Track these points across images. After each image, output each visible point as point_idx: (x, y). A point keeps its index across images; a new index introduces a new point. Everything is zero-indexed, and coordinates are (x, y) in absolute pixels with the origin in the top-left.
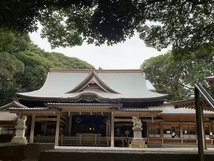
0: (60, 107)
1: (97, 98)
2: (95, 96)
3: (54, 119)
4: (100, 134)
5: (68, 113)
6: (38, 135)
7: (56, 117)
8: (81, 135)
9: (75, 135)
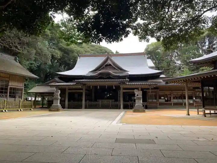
0: (83, 83)
1: (111, 75)
2: (109, 74)
3: (81, 91)
4: (114, 100)
5: (90, 86)
6: (71, 101)
7: (82, 89)
8: (100, 101)
9: (97, 101)
